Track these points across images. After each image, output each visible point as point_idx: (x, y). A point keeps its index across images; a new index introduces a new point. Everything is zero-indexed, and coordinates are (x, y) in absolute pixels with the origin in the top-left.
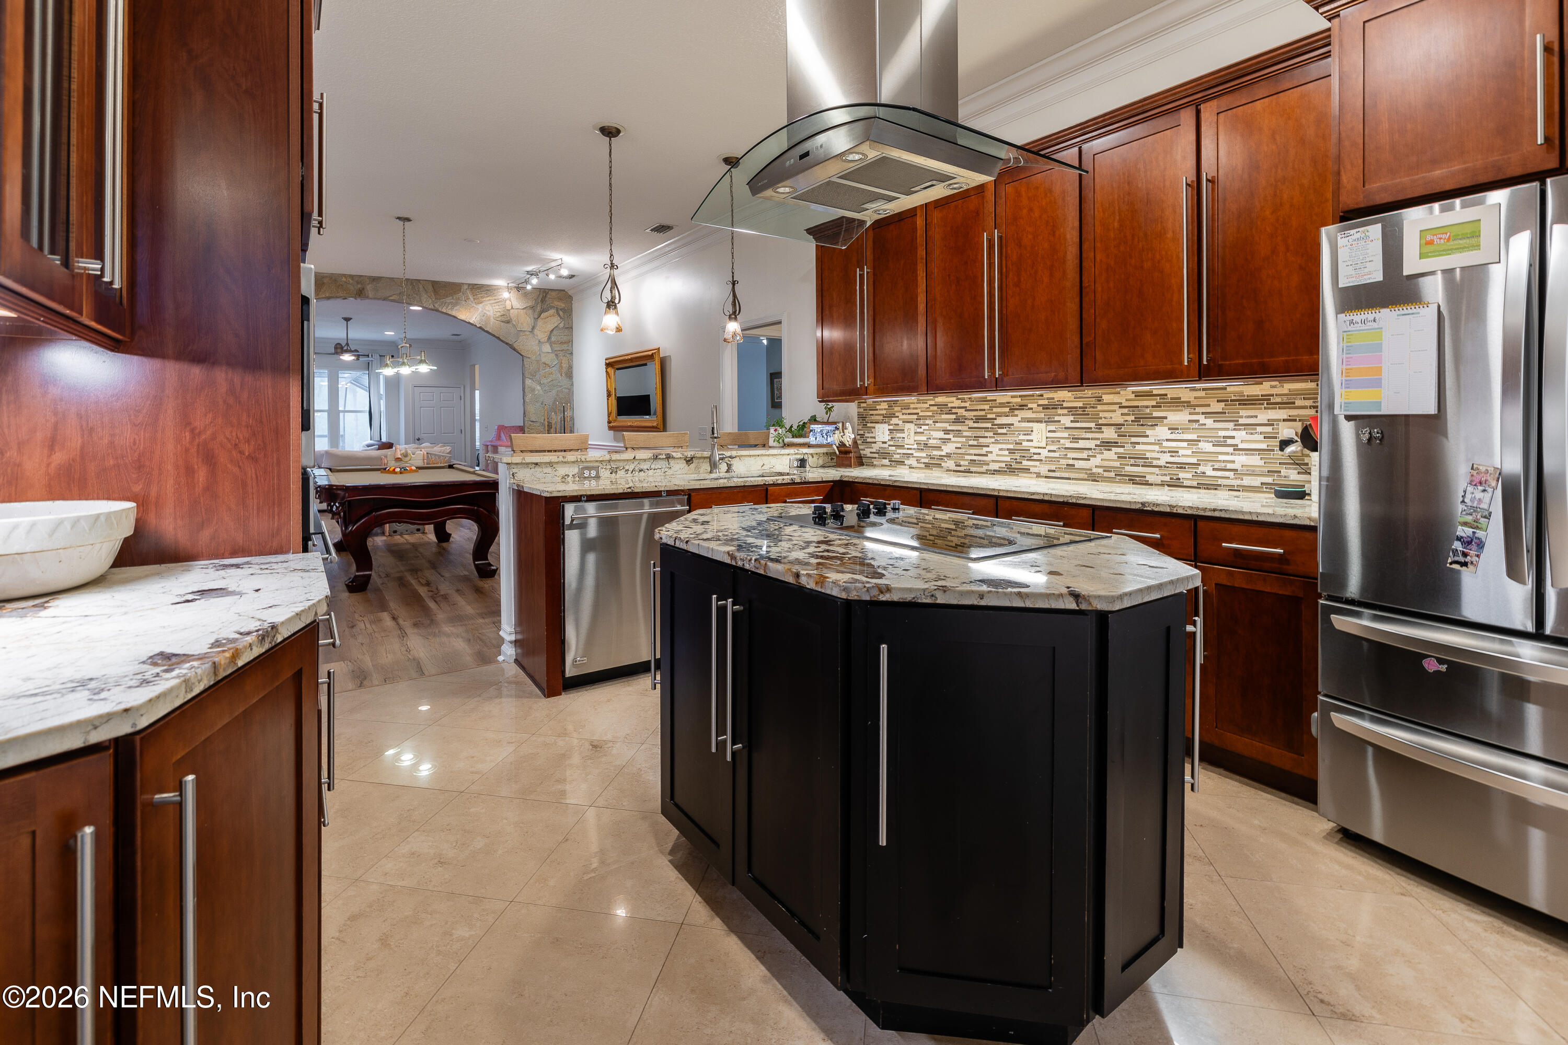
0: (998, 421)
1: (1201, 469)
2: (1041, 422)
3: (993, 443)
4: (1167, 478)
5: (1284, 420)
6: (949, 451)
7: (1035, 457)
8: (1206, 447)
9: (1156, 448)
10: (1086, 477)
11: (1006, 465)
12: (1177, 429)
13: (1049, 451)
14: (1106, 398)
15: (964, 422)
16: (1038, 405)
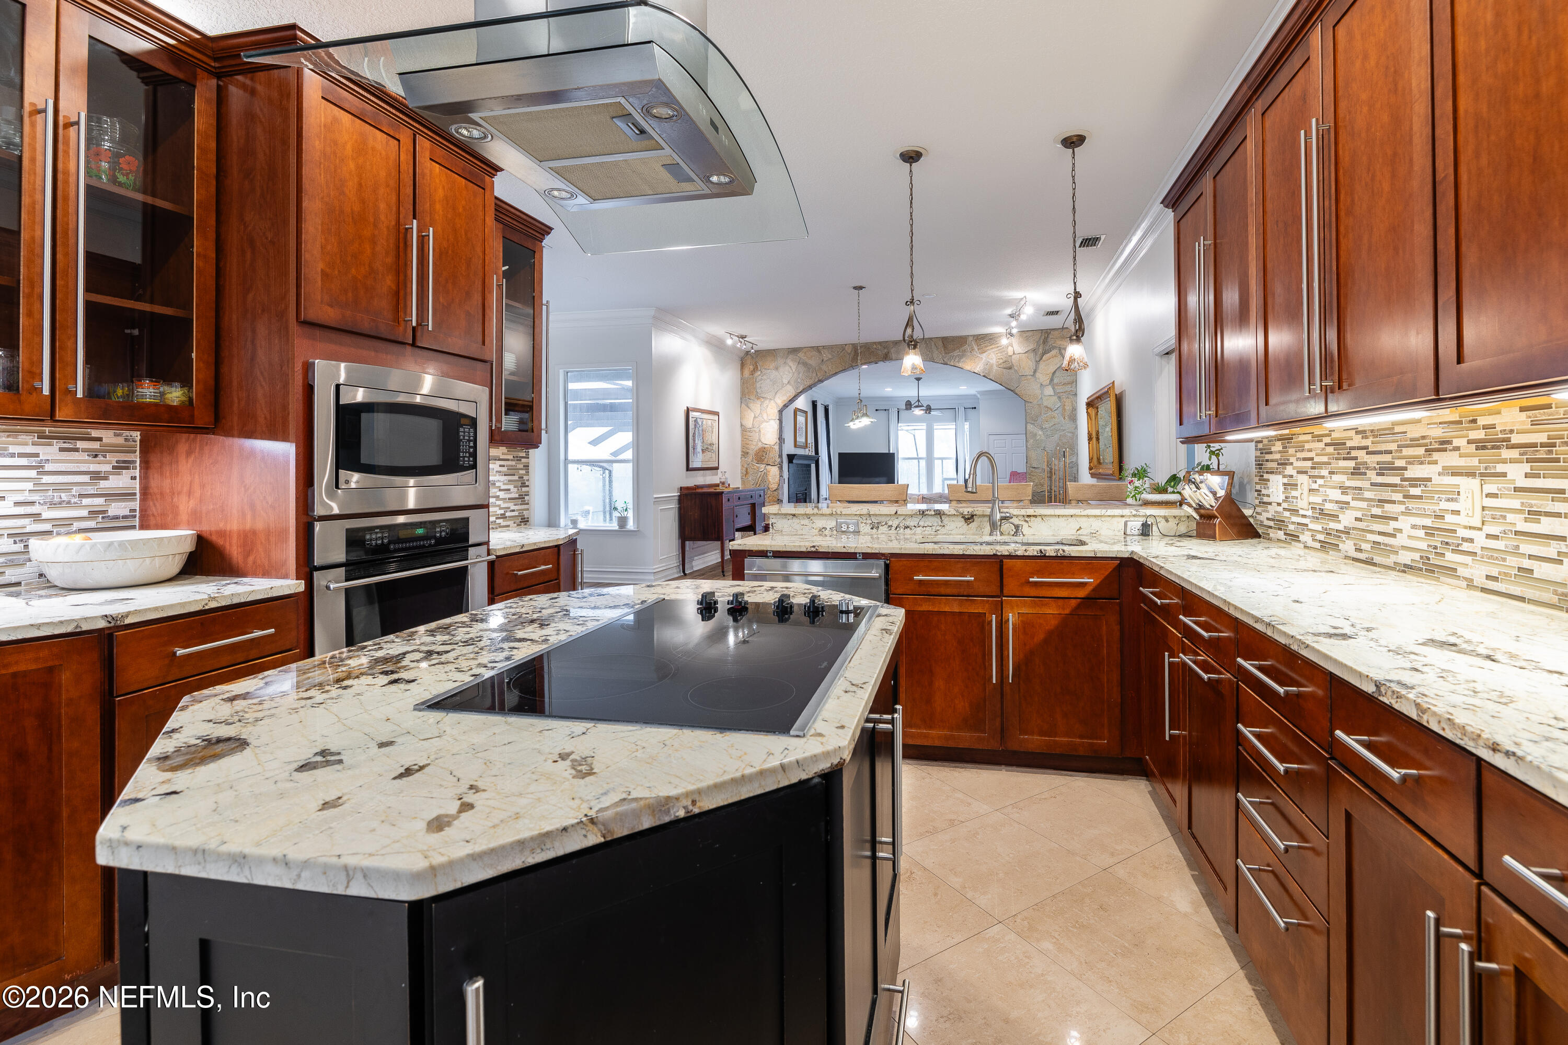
0: (1410, 473)
2: (1473, 475)
3: (1403, 513)
6: (1347, 524)
7: (1466, 546)
11: (1421, 557)
13: (1488, 536)
15: (1365, 474)
16: (1469, 442)
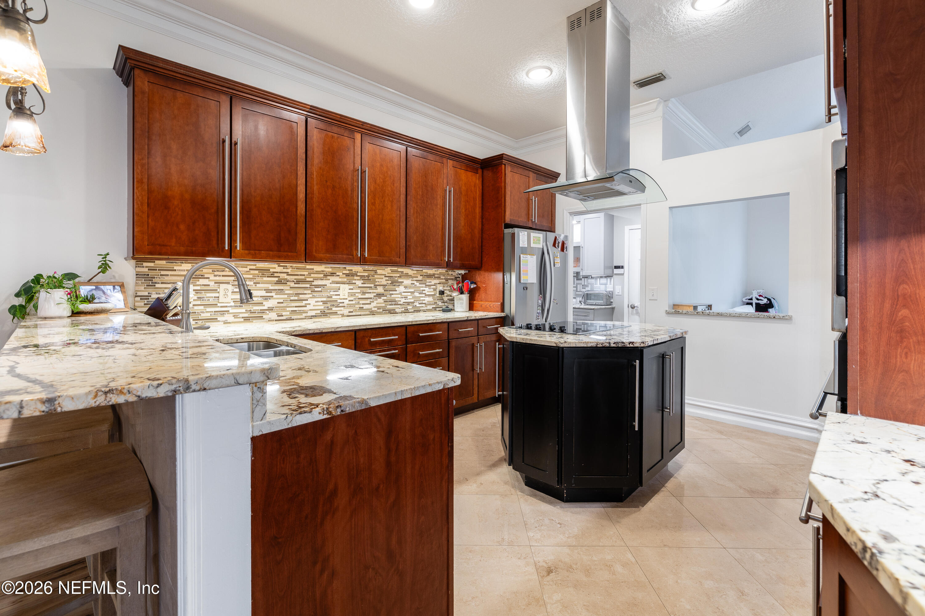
0: (316, 283)
1: (415, 304)
2: (345, 284)
3: (310, 298)
4: (403, 310)
5: (439, 284)
6: (271, 306)
7: (341, 305)
8: (417, 294)
9: (399, 296)
10: (369, 313)
11: (321, 312)
12: (407, 287)
13: (349, 301)
14: (379, 272)
15: (287, 283)
16: (343, 274)
